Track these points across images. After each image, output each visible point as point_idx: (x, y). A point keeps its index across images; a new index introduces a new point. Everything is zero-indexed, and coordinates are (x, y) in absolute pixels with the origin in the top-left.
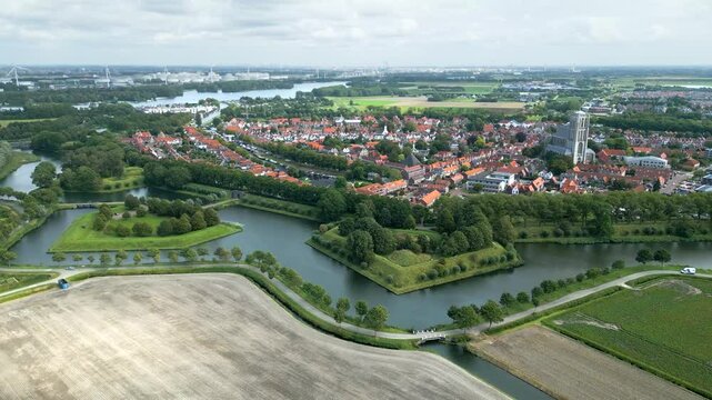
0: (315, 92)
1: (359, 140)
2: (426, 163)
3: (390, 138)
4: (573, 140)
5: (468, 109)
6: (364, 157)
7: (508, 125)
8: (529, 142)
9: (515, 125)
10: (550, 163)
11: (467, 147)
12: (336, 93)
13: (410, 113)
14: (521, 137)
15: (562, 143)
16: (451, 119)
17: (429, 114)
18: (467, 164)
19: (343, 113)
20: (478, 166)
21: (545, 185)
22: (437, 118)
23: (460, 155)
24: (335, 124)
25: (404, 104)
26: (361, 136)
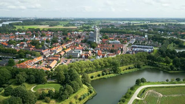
0: (10, 24)
1: (24, 41)
2: (50, 48)
3: (36, 39)
4: (96, 37)
5: (62, 29)
6: (25, 47)
7: (74, 33)
8: (82, 38)
9: (76, 33)
10: (91, 45)
11: (63, 41)
12: (18, 24)
13: (43, 30)
14: (79, 37)
15: (93, 38)
16: (57, 32)
17: (50, 30)
18: (65, 47)
19: (19, 31)
20: (68, 48)
21: (92, 53)
22: (52, 31)
23: (62, 44)
24: (15, 35)
25: (41, 27)
26: (25, 39)
